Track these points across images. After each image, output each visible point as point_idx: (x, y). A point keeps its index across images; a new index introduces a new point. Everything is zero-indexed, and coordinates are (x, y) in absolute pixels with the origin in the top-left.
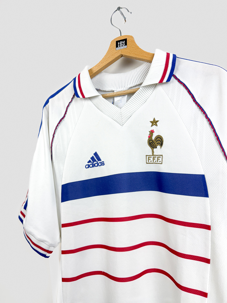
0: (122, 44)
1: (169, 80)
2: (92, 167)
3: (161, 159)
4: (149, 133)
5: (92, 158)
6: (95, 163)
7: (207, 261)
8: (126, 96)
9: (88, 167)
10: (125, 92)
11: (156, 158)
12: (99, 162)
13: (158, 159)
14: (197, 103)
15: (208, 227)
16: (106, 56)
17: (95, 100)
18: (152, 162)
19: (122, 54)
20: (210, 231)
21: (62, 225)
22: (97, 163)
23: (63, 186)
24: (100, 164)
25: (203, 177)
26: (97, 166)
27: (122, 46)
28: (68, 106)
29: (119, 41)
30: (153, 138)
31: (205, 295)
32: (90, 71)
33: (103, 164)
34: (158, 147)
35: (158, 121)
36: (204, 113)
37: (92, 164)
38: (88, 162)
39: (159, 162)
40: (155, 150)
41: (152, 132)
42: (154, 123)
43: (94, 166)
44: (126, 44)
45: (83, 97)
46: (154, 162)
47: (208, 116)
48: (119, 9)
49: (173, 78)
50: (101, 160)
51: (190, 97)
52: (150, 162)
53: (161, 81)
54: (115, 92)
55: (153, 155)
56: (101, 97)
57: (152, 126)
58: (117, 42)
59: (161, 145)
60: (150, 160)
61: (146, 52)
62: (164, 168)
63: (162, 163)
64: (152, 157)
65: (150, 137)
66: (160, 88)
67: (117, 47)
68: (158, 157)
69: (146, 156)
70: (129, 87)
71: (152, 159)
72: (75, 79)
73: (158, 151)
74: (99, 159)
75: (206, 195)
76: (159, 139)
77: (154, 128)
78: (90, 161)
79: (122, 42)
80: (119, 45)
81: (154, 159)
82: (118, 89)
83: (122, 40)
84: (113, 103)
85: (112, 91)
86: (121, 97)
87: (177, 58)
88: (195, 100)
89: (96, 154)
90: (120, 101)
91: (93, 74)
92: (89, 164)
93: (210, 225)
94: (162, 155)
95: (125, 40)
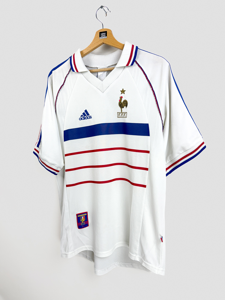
0: (104, 35)
1: (132, 64)
2: (84, 119)
3: (126, 114)
4: (120, 98)
5: (84, 114)
6: (85, 117)
7: (147, 169)
8: (106, 72)
9: (81, 120)
10: (105, 70)
11: (123, 114)
12: (88, 116)
13: (124, 115)
15: (148, 152)
16: (92, 42)
17: (85, 74)
18: (121, 117)
19: (104, 42)
20: (149, 154)
21: (65, 155)
22: (87, 117)
23: (64, 131)
24: (89, 118)
25: (148, 124)
26: (87, 119)
27: (104, 36)
28: (66, 77)
29: (102, 32)
30: (122, 101)
31: (145, 186)
32: (81, 52)
33: (91, 117)
34: (125, 107)
35: (125, 91)
36: (152, 87)
37: (84, 118)
38: (81, 116)
39: (125, 117)
41: (121, 97)
42: (123, 92)
43: (85, 119)
44: (106, 36)
45: (77, 71)
46: (122, 117)
47: (153, 89)
48: (102, 7)
49: (135, 63)
51: (144, 76)
52: (120, 117)
53: (128, 65)
54: (98, 68)
55: (122, 112)
56: (89, 72)
57: (121, 94)
58: (100, 33)
59: (127, 106)
60: (120, 116)
61: (119, 43)
62: (128, 120)
63: (126, 117)
64: (121, 113)
65: (120, 101)
66: (127, 69)
67: (100, 37)
68: (124, 114)
69: (118, 113)
70: (108, 66)
71: (121, 115)
72: (71, 57)
73: (124, 110)
74: (88, 114)
76: (126, 102)
77: (123, 95)
78: (82, 116)
79: (103, 33)
80: (102, 35)
81: (122, 115)
82: (100, 67)
83: (104, 32)
84: (97, 77)
85: (96, 68)
86: (102, 73)
87: (138, 49)
88: (147, 78)
89: (86, 111)
90: (102, 76)
91: (83, 55)
92: (82, 117)
93: (149, 150)
94: (127, 112)
95: (106, 32)
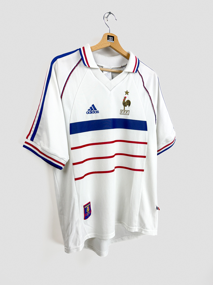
0: (111, 39)
1: (136, 72)
2: (90, 113)
3: (128, 113)
5: (91, 108)
6: (92, 111)
7: (145, 157)
9: (88, 113)
11: (126, 112)
12: (95, 111)
13: (127, 112)
14: (144, 87)
15: (146, 143)
17: (95, 71)
18: (123, 114)
19: (111, 45)
20: (147, 145)
21: (71, 148)
22: (94, 111)
23: (71, 124)
24: (96, 112)
25: (145, 122)
26: (94, 113)
30: (126, 101)
32: (91, 48)
33: (98, 112)
34: (128, 106)
35: (129, 92)
36: (148, 93)
37: (90, 112)
38: (88, 110)
39: (127, 114)
40: (125, 107)
41: (125, 97)
42: (127, 93)
43: (91, 113)
44: (113, 40)
45: (89, 66)
46: (124, 114)
47: (150, 95)
48: (110, 13)
50: (96, 110)
53: (133, 72)
55: (124, 110)
57: (126, 94)
58: (108, 36)
59: (129, 105)
61: (124, 50)
62: (130, 117)
63: (129, 115)
64: (124, 111)
65: (124, 100)
67: (108, 39)
69: (121, 110)
70: (112, 68)
71: (123, 112)
73: (127, 108)
74: (95, 109)
75: (147, 130)
76: (129, 102)
77: (126, 95)
78: (89, 110)
80: (110, 39)
81: (124, 112)
82: (105, 66)
85: (102, 67)
87: (140, 61)
89: (93, 105)
90: (107, 75)
92: (89, 111)
93: (147, 142)
94: (129, 111)
95: (113, 37)
